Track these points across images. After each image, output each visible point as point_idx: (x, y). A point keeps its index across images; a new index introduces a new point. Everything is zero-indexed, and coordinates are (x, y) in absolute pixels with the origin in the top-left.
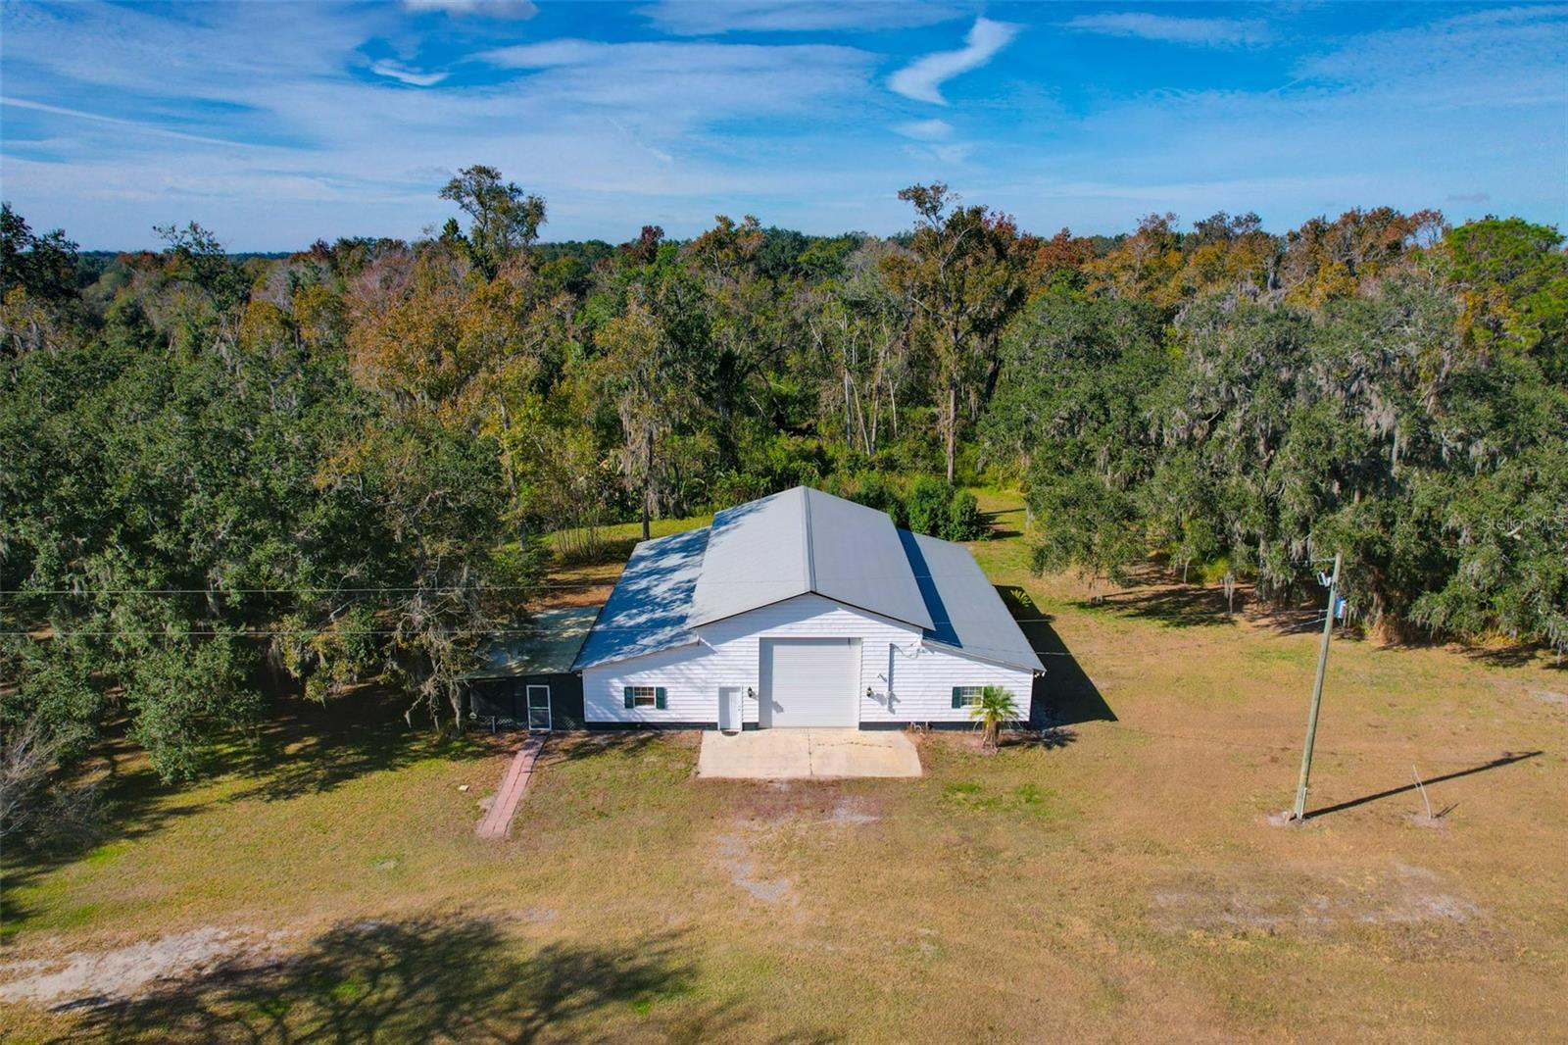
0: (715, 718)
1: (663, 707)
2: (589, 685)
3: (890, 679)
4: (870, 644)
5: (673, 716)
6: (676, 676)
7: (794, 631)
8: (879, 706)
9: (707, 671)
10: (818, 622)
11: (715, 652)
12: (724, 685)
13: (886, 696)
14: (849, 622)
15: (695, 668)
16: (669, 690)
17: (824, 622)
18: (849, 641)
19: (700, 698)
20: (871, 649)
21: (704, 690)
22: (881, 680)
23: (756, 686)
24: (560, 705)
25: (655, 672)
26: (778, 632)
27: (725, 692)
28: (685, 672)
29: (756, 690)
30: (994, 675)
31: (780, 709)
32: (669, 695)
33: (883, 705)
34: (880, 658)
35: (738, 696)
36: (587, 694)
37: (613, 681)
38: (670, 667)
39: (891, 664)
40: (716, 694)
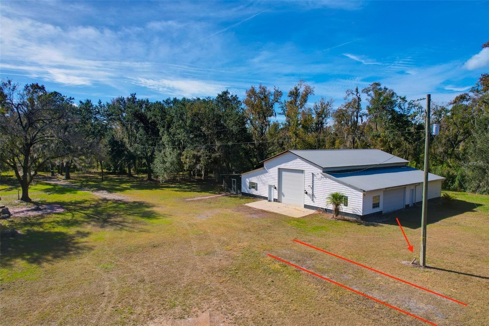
0: (267, 196)
1: (257, 190)
2: (242, 180)
3: (313, 188)
4: (307, 173)
5: (259, 193)
6: (259, 179)
7: (286, 166)
8: (309, 199)
9: (266, 179)
10: (292, 163)
11: (268, 172)
12: (269, 184)
13: (311, 195)
14: (301, 164)
15: (263, 177)
16: (258, 184)
17: (294, 163)
18: (302, 172)
19: (264, 188)
20: (307, 175)
21: (265, 185)
22: (310, 188)
23: (277, 185)
24: (238, 186)
25: (255, 177)
26: (282, 166)
27: (270, 187)
28: (261, 178)
29: (277, 187)
30: (348, 191)
31: (284, 196)
32: (258, 185)
33: (311, 198)
34: (310, 179)
35: (273, 188)
36: (242, 183)
37: (247, 179)
38: (258, 176)
39: (313, 182)
40: (268, 187)
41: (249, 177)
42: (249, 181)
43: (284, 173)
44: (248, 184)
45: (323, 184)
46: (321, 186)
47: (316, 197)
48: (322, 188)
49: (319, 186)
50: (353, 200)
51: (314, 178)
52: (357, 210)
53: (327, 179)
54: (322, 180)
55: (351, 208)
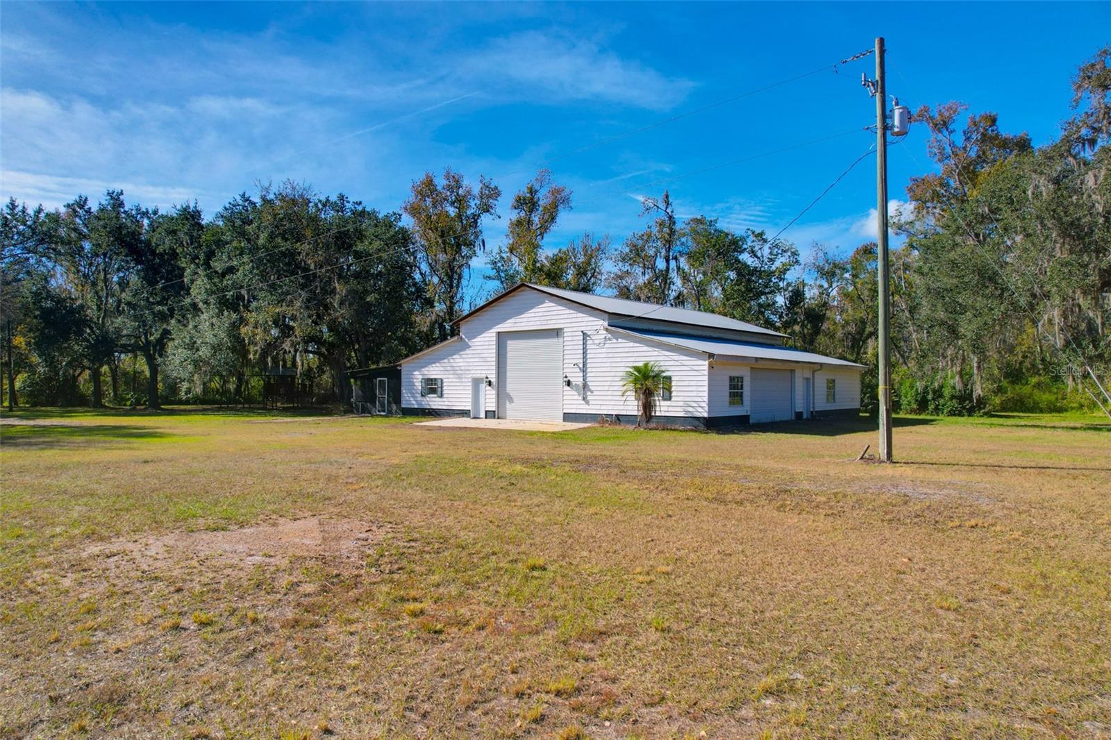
0: (470, 408)
1: (441, 396)
2: (403, 376)
3: (584, 370)
4: (569, 334)
5: (446, 403)
6: (449, 368)
7: (517, 325)
8: (576, 397)
9: (465, 364)
10: (533, 315)
11: (470, 347)
12: (474, 376)
13: (581, 385)
14: (555, 313)
15: (459, 360)
16: (444, 380)
17: (537, 315)
18: (557, 333)
19: (462, 388)
20: (570, 339)
21: (463, 380)
22: (578, 370)
23: (494, 376)
24: (391, 394)
25: (438, 365)
26: (508, 326)
27: (476, 382)
28: (454, 365)
29: (494, 380)
30: (672, 363)
31: (511, 400)
32: (444, 384)
33: (579, 395)
34: (576, 347)
35: (483, 386)
36: (403, 384)
37: (416, 373)
38: (446, 361)
39: (584, 353)
40: (470, 384)
41: (419, 368)
42: (420, 377)
43: (511, 345)
44: (418, 385)
45: (611, 355)
46: (604, 360)
47: (592, 388)
48: (608, 365)
49: (600, 360)
50: (686, 383)
51: (589, 342)
52: (694, 405)
53: (620, 340)
54: (607, 346)
55: (681, 404)
